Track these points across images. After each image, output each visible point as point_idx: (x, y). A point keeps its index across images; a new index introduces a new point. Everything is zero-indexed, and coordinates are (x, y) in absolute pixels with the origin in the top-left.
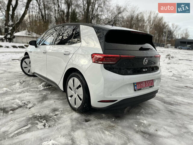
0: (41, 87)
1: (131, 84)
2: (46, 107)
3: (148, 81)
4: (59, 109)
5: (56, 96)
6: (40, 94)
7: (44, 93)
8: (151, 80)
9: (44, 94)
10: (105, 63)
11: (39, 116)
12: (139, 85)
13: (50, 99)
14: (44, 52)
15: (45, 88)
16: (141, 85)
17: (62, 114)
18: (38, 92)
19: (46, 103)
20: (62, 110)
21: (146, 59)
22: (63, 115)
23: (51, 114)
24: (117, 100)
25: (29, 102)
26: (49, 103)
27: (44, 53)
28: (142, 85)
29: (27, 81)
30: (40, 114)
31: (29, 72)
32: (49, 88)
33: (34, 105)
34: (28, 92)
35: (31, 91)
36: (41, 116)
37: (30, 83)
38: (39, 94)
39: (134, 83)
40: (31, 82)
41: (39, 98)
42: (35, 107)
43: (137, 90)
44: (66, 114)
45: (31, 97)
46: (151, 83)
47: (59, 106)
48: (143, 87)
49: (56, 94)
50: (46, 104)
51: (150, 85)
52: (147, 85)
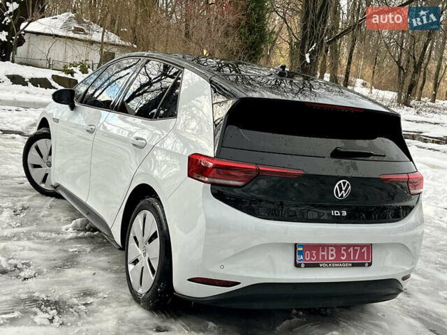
0: (71, 230)
1: (286, 245)
2: (67, 283)
3: (348, 246)
4: (100, 292)
5: (103, 259)
6: (60, 250)
7: (73, 248)
8: (362, 246)
9: (71, 250)
10: (217, 181)
11: (43, 300)
12: (311, 254)
13: (85, 265)
14: (89, 128)
15: (81, 234)
16: (321, 253)
17: (102, 304)
18: (56, 244)
19: (70, 273)
20: (106, 296)
21: (344, 183)
22: (104, 307)
23: (75, 301)
24: (238, 283)
25: (28, 265)
26: (78, 273)
27: (88, 131)
28: (325, 253)
29: (35, 208)
30: (48, 297)
31: (44, 181)
32: (92, 237)
33: (40, 273)
34: (29, 239)
35: (39, 237)
36: (48, 301)
37: (42, 214)
38: (57, 248)
39: (296, 244)
40: (45, 212)
41: (54, 260)
42: (40, 279)
43: (303, 266)
44: (111, 307)
45: (35, 254)
46: (362, 255)
47: (103, 285)
48: (328, 260)
49: (107, 256)
50: (70, 275)
51: (356, 258)
52: (342, 258)
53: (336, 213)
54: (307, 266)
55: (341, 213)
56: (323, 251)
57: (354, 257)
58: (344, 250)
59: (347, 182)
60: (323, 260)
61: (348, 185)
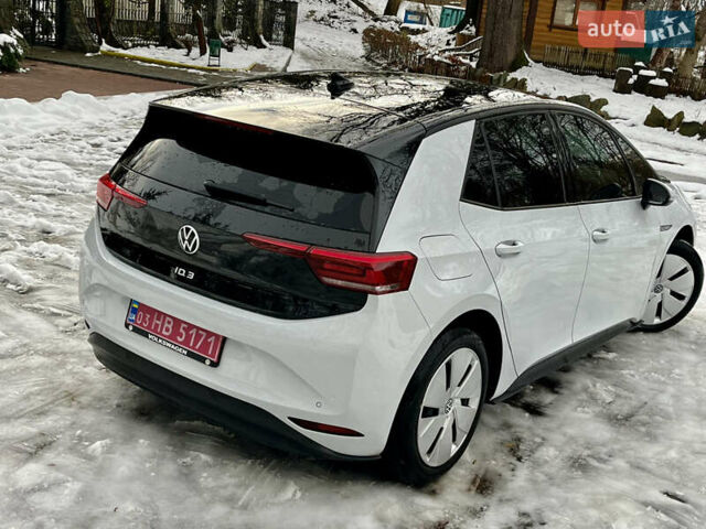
3: (191, 326)
8: (210, 334)
12: (145, 317)
16: (156, 321)
21: (188, 229)
28: (159, 323)
39: (132, 301)
43: (131, 328)
46: (205, 346)
48: (161, 333)
51: (197, 347)
52: (179, 339)
53: (181, 272)
54: (136, 330)
55: (187, 274)
56: (159, 319)
57: (195, 344)
58: (184, 329)
59: (192, 229)
60: (155, 330)
61: (193, 234)
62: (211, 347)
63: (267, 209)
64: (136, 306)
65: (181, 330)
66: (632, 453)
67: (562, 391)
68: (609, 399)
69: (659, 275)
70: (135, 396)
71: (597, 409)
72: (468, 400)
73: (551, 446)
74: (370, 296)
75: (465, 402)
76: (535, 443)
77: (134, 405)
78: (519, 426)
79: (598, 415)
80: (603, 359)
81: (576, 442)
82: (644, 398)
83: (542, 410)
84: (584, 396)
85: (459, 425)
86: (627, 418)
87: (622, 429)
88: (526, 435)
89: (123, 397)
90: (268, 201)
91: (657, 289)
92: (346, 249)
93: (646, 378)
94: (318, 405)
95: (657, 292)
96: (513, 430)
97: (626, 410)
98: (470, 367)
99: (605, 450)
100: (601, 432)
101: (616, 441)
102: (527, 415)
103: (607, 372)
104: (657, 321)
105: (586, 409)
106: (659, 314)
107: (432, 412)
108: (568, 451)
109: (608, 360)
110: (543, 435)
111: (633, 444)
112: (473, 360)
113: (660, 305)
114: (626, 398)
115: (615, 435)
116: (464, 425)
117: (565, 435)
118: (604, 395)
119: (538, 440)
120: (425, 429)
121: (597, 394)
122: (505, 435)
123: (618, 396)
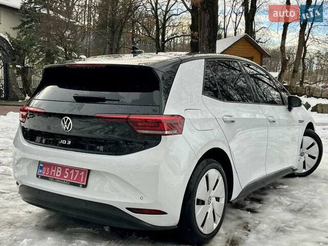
3: (71, 168)
8: (81, 170)
12: (46, 170)
16: (52, 170)
21: (66, 119)
28: (54, 171)
39: (40, 162)
43: (39, 177)
46: (79, 176)
48: (55, 176)
51: (75, 179)
52: (65, 177)
53: (63, 142)
54: (42, 177)
55: (67, 142)
56: (54, 169)
57: (73, 178)
58: (67, 171)
59: (68, 118)
60: (52, 175)
61: (69, 121)
62: (82, 177)
63: (107, 102)
64: (42, 165)
65: (66, 172)
66: (305, 223)
67: (265, 202)
68: (289, 203)
69: (301, 147)
70: (45, 221)
71: (284, 208)
72: (219, 198)
73: (264, 223)
74: (162, 136)
75: (218, 199)
76: (256, 223)
77: (45, 225)
78: (246, 218)
79: (285, 210)
80: (282, 188)
81: (277, 221)
82: (306, 202)
83: (256, 210)
84: (276, 203)
85: (216, 212)
86: (300, 210)
87: (298, 214)
88: (250, 221)
89: (38, 222)
90: (106, 98)
91: (302, 154)
92: (148, 114)
93: (304, 194)
94: (141, 198)
95: (302, 156)
96: (244, 219)
97: (298, 207)
98: (218, 181)
99: (292, 223)
100: (288, 216)
101: (296, 219)
102: (249, 212)
103: (285, 193)
104: (304, 171)
105: (278, 208)
106: (304, 167)
107: (201, 202)
108: (273, 225)
109: (284, 188)
110: (259, 220)
111: (305, 220)
112: (219, 177)
113: (304, 162)
114: (297, 202)
115: (295, 217)
116: (219, 212)
117: (270, 219)
118: (286, 202)
119: (258, 222)
120: (199, 211)
121: (282, 202)
122: (240, 222)
123: (293, 202)
